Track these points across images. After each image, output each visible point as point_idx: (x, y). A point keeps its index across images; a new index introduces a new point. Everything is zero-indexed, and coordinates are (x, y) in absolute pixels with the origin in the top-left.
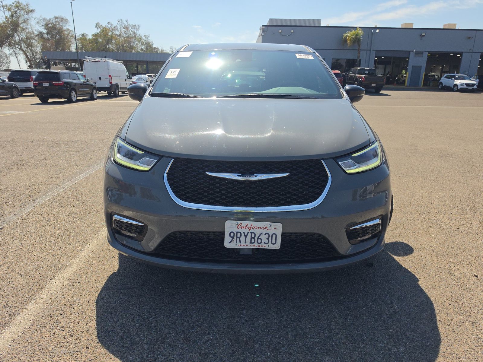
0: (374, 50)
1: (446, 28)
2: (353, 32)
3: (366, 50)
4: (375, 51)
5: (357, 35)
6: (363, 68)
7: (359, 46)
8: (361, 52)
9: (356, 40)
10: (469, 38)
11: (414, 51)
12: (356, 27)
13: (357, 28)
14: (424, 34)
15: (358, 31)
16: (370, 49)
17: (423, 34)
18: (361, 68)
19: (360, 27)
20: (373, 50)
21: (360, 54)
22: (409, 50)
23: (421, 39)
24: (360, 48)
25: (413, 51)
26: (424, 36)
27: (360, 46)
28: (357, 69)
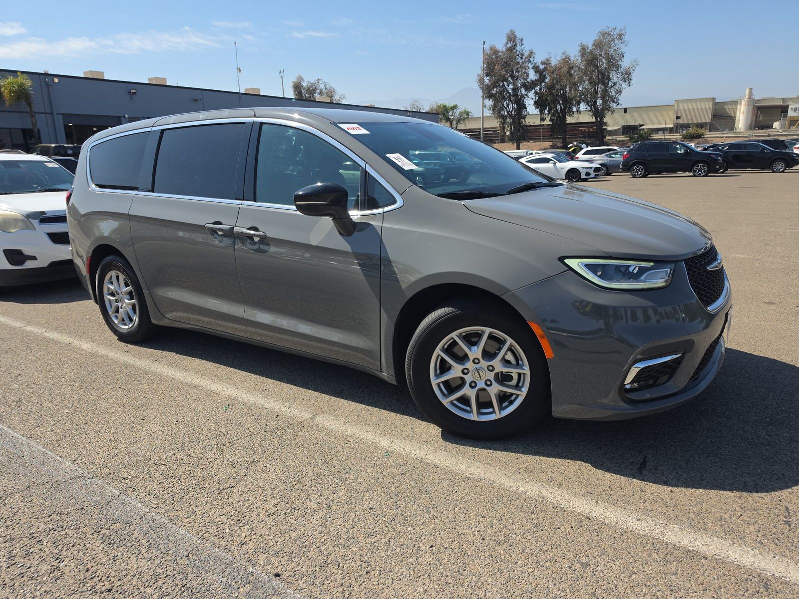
0: (60, 114)
1: (154, 83)
2: (11, 79)
3: (43, 113)
4: (61, 116)
5: (21, 86)
6: (61, 145)
7: (29, 105)
8: (37, 116)
9: (22, 95)
10: (196, 100)
11: (127, 116)
12: (16, 72)
13: (18, 73)
14: (134, 91)
15: (20, 79)
16: (50, 112)
17: (132, 91)
18: (58, 145)
19: (23, 72)
20: (57, 114)
21: (35, 119)
22: (119, 115)
23: (132, 99)
24: (34, 109)
25: (124, 117)
26: (134, 93)
27: (32, 105)
28: (49, 147)
